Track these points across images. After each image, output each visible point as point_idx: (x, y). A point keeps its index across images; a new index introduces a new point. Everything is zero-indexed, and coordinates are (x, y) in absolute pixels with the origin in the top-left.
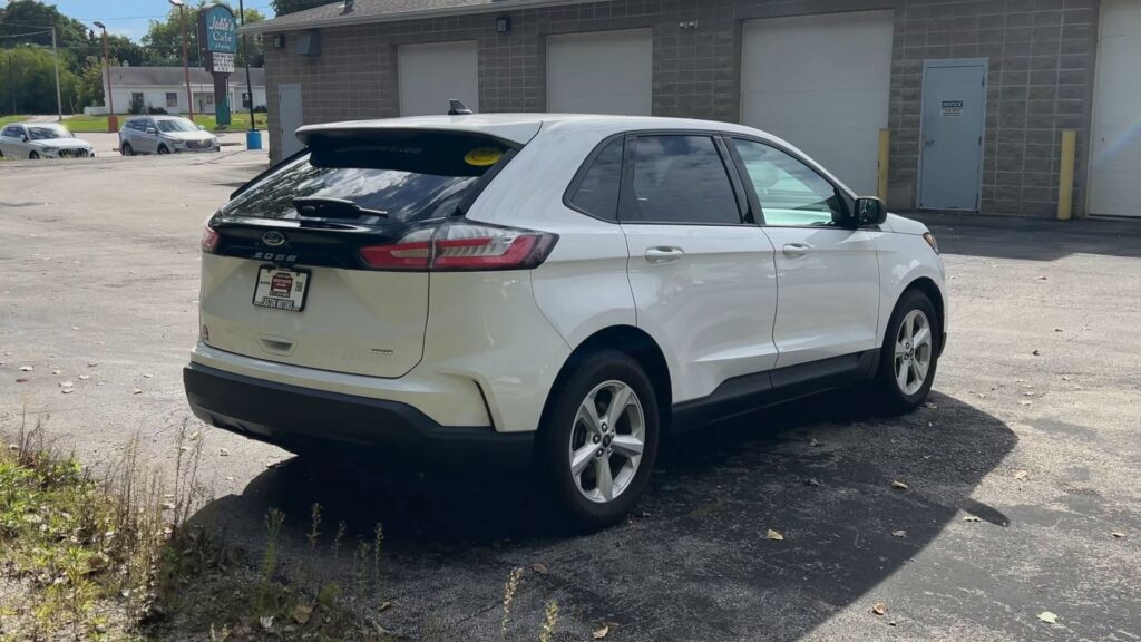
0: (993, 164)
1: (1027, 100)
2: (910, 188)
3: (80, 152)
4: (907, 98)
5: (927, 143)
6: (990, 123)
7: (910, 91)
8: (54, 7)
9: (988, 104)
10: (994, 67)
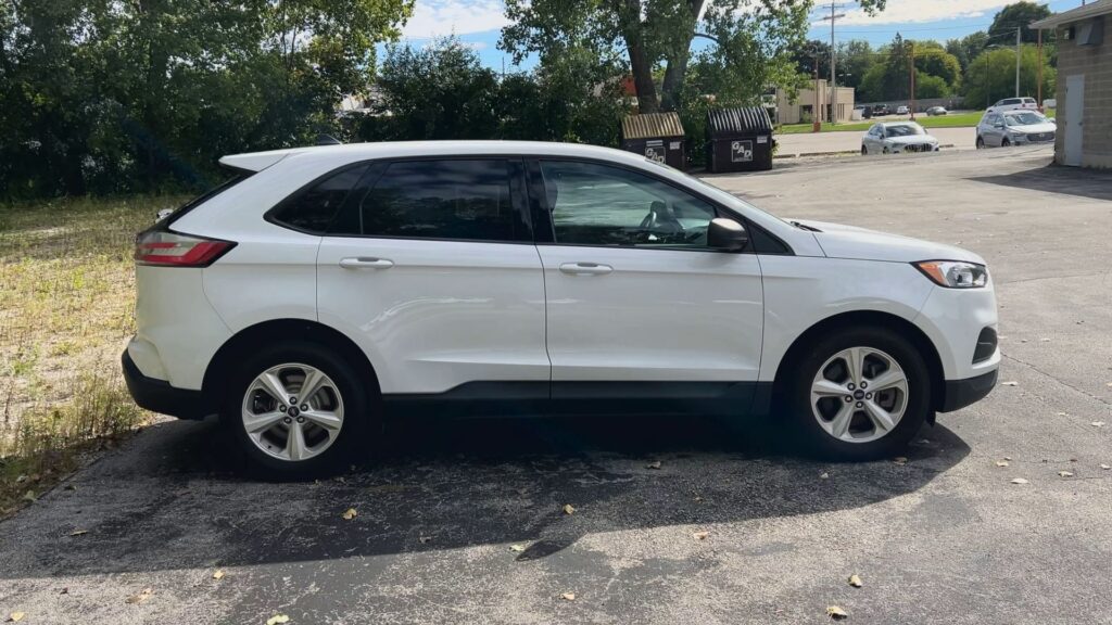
3: (926, 147)
8: (1045, 6)
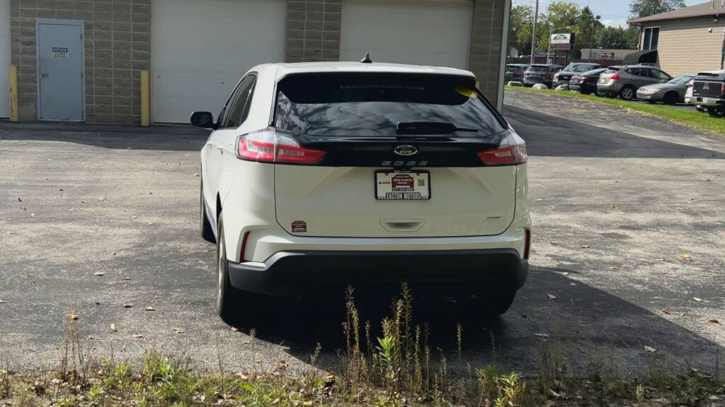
0: (92, 91)
1: (112, 50)
2: (32, 106)
4: (24, 43)
5: (43, 76)
6: (88, 64)
7: (27, 39)
9: (86, 51)
10: (88, 27)
